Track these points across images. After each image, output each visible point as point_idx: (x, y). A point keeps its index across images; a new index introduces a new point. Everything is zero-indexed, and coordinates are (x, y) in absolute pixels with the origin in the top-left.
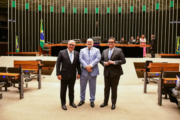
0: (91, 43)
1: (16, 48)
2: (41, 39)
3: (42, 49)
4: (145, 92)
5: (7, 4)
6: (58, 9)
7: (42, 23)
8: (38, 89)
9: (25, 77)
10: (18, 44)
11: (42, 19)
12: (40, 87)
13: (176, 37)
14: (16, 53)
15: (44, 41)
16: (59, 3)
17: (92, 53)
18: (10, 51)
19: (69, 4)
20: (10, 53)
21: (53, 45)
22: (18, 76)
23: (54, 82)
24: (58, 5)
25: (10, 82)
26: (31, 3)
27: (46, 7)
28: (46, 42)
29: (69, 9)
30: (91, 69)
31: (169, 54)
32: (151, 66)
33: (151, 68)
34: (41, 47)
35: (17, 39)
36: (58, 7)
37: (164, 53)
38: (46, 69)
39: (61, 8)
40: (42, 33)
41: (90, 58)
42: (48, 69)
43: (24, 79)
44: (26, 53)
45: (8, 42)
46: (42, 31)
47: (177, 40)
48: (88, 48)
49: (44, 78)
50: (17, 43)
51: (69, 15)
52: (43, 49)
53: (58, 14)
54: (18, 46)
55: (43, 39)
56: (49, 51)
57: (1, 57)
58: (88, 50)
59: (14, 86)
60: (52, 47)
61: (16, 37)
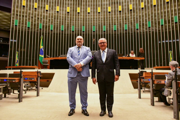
0: (81, 41)
1: (16, 63)
2: (41, 55)
3: (40, 63)
4: (140, 97)
5: (9, 25)
6: (57, 29)
7: (42, 39)
8: (36, 96)
9: (24, 83)
10: (18, 60)
11: (42, 36)
12: (38, 95)
13: (169, 52)
14: (15, 67)
15: (43, 56)
16: (58, 24)
17: (82, 51)
18: (10, 65)
19: (68, 25)
20: (10, 67)
21: (52, 58)
22: (18, 79)
23: (52, 92)
24: (57, 26)
25: (10, 88)
26: (32, 24)
27: (46, 27)
28: (45, 57)
29: (68, 30)
30: (81, 68)
31: (163, 66)
32: (145, 75)
33: (145, 77)
34: (40, 62)
35: (17, 54)
36: (57, 28)
37: (158, 66)
38: (44, 81)
39: (60, 28)
40: (41, 49)
41: (79, 56)
42: (46, 81)
43: (24, 84)
44: (25, 66)
45: (8, 57)
46: (42, 47)
47: (170, 54)
48: (77, 47)
49: (42, 89)
50: (17, 58)
51: (68, 35)
52: (42, 64)
53: (57, 34)
54: (17, 61)
55: (42, 54)
56: (48, 65)
57: (1, 70)
58: (78, 49)
59: (13, 93)
60: (51, 61)
61: (17, 52)
